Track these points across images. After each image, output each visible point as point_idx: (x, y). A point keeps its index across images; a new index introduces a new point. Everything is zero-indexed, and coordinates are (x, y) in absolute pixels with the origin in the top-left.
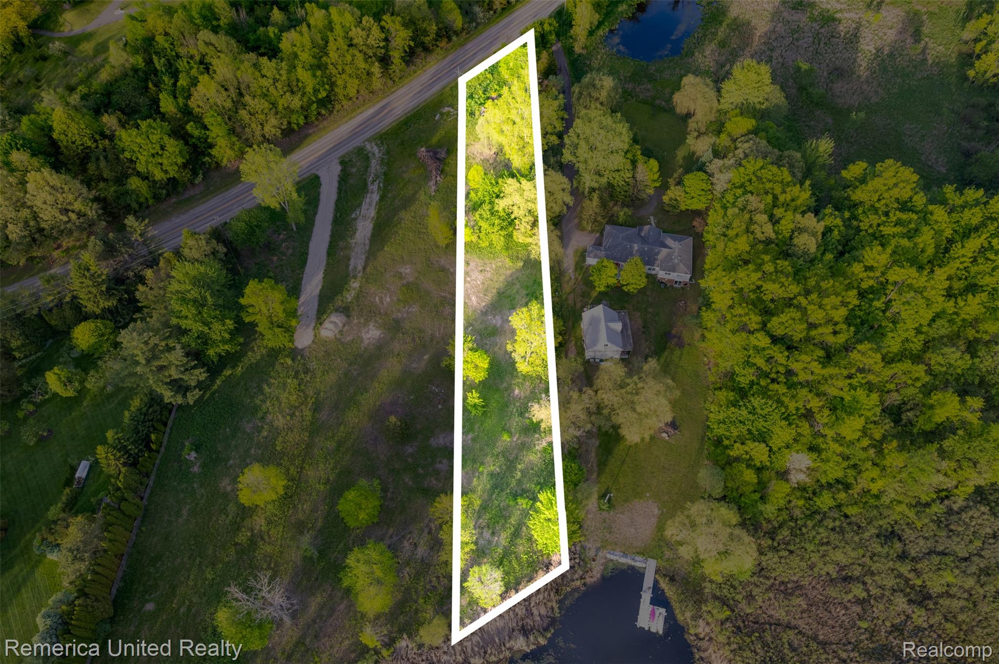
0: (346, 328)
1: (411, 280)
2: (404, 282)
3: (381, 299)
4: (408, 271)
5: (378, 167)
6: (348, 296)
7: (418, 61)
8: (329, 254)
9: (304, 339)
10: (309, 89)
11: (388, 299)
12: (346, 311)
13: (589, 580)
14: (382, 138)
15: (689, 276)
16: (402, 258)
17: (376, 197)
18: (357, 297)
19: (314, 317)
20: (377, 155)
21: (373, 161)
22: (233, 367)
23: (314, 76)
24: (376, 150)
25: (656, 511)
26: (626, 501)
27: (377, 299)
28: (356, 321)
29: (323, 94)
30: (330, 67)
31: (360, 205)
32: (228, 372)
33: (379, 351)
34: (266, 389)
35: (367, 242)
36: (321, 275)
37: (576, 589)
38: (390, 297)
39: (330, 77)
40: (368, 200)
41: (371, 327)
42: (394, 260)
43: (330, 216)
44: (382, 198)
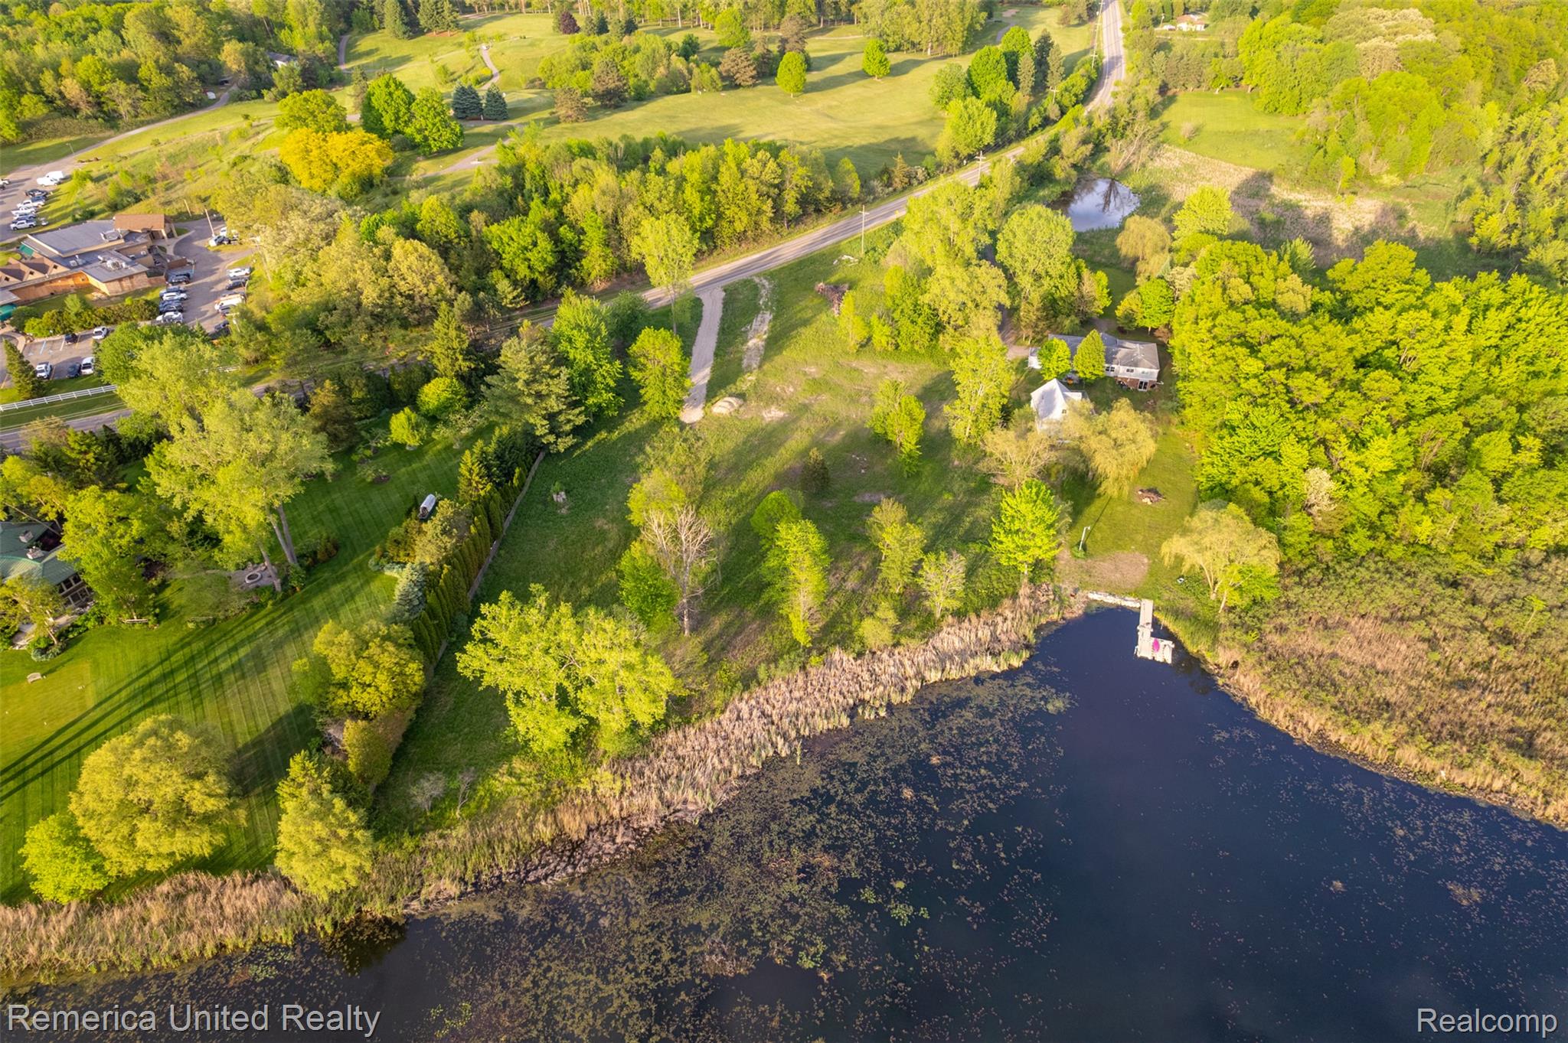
0: (743, 408)
1: (817, 376)
2: (810, 378)
3: (783, 389)
4: (813, 370)
5: (768, 298)
6: (742, 386)
7: (809, 220)
8: (716, 355)
9: (692, 415)
10: (696, 212)
11: (791, 389)
12: (741, 396)
13: (1068, 616)
14: (771, 276)
15: (1156, 371)
16: (805, 360)
17: (769, 317)
18: (754, 387)
20: (767, 289)
21: (763, 293)
22: (610, 432)
23: (702, 200)
24: (766, 283)
25: (1146, 561)
26: (1107, 550)
27: (778, 389)
28: (754, 404)
29: (709, 223)
30: (720, 193)
31: (751, 322)
32: (604, 434)
33: (783, 428)
34: (648, 449)
35: (762, 347)
36: (707, 371)
37: (1055, 623)
38: (794, 388)
39: (718, 205)
40: (760, 319)
41: (773, 409)
42: (795, 362)
43: (716, 328)
44: (777, 318)
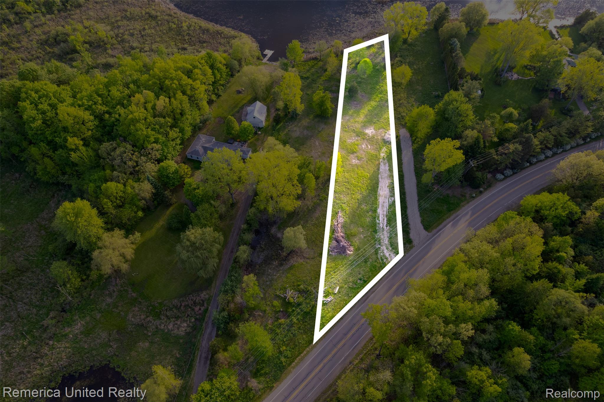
0: (383, 135)
1: (352, 156)
2: (355, 155)
4: (354, 161)
5: (382, 237)
6: (386, 150)
11: (363, 146)
16: (357, 168)
17: (380, 211)
18: (381, 149)
19: (401, 141)
20: (384, 248)
21: (386, 242)
27: (369, 147)
28: (379, 137)
35: (380, 180)
38: (362, 147)
40: (385, 209)
41: (370, 135)
42: (362, 167)
44: (375, 211)
